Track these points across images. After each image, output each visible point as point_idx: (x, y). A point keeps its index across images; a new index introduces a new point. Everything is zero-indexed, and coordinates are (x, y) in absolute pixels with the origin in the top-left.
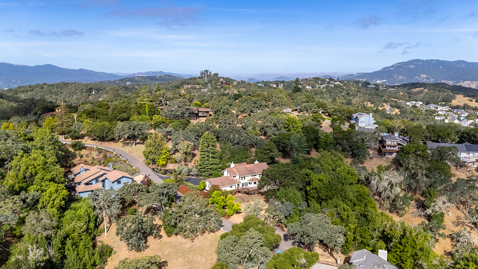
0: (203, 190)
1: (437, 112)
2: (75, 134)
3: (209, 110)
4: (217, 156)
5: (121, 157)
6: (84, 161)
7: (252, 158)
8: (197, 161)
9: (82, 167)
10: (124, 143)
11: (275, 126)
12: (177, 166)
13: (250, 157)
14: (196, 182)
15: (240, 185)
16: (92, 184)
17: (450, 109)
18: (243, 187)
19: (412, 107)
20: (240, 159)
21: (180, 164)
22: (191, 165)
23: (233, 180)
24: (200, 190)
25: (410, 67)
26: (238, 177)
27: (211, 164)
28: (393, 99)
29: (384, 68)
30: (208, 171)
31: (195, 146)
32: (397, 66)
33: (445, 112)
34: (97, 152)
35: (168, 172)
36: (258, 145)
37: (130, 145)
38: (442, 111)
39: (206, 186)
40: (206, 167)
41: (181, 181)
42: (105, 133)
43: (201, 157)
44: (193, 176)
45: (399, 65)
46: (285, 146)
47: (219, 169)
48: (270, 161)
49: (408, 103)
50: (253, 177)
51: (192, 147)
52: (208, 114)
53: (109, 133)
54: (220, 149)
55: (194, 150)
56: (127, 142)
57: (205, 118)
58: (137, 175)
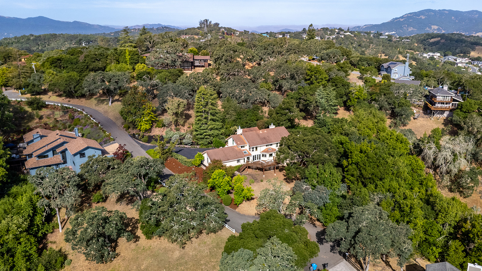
0: (199, 165)
1: (457, 64)
2: (34, 89)
3: (208, 57)
4: (218, 118)
5: (92, 119)
6: (44, 124)
7: (266, 119)
8: (192, 125)
9: (38, 132)
10: (98, 101)
11: (292, 77)
12: (165, 131)
13: (262, 118)
14: (190, 154)
15: (250, 157)
16: (47, 156)
17: (470, 61)
18: (255, 161)
19: (429, 59)
20: (249, 122)
21: (170, 128)
22: (183, 130)
23: (241, 151)
24: (196, 166)
25: (421, 18)
26: (247, 147)
27: (211, 129)
28: (409, 51)
29: (394, 19)
30: (206, 139)
31: (188, 104)
32: (408, 17)
33: (465, 64)
34: (61, 113)
35: (152, 140)
36: (271, 102)
37: (105, 103)
38: (462, 63)
39: (204, 160)
40: (205, 132)
41: (170, 152)
42: (72, 87)
43: (197, 119)
44: (186, 145)
45: (409, 15)
46: (308, 104)
47: (222, 135)
48: (289, 124)
49: (425, 55)
50: (268, 147)
51: (185, 105)
52: (207, 64)
53: (77, 86)
54: (222, 108)
55: (189, 109)
56: (102, 98)
57: (202, 68)
58: (111, 144)
